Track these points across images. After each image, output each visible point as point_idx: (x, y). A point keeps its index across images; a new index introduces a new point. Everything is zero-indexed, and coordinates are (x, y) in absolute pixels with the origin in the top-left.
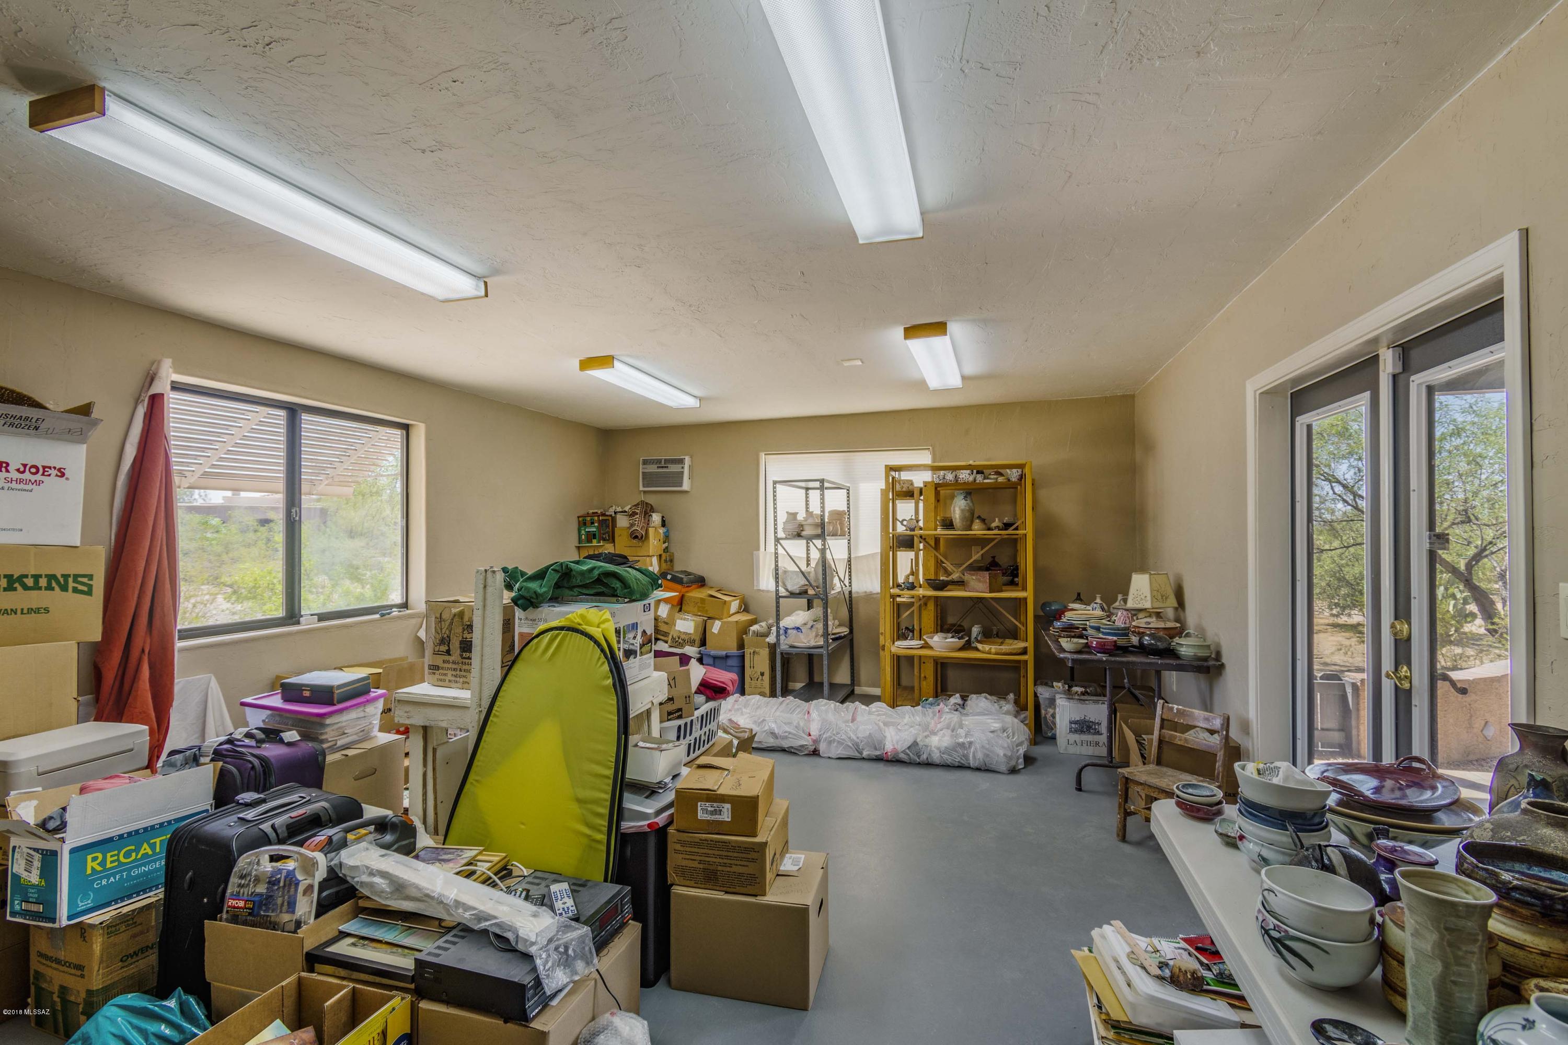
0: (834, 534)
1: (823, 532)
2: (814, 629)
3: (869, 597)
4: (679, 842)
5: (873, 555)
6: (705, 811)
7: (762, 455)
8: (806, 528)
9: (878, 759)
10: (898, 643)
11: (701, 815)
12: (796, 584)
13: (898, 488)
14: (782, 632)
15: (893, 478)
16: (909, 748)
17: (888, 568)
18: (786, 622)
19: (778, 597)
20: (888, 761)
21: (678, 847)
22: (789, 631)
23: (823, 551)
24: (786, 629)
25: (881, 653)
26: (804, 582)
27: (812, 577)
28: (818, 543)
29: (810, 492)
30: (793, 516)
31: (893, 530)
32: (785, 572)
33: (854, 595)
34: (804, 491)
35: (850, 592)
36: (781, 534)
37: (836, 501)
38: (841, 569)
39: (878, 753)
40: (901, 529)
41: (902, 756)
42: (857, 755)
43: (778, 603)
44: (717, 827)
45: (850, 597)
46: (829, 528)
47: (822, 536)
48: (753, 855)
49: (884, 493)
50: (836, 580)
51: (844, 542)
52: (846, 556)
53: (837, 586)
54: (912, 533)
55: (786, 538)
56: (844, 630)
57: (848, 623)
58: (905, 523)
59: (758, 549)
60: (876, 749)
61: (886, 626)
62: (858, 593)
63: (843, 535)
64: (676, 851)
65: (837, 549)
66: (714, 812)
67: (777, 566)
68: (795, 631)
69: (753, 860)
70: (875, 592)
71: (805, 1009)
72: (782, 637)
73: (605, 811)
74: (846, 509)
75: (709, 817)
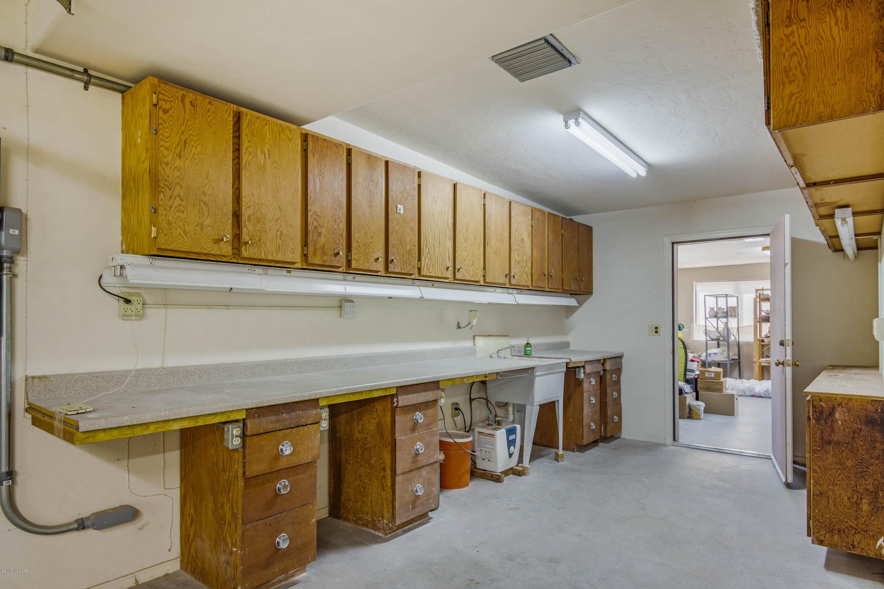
0: (732, 316)
1: (727, 315)
2: (723, 354)
3: (748, 344)
4: (701, 381)
5: (750, 326)
6: (708, 375)
7: (695, 283)
8: (719, 313)
9: (753, 396)
10: (761, 359)
11: (706, 375)
12: (715, 335)
13: (762, 297)
14: (708, 355)
15: (759, 294)
16: (765, 392)
17: (757, 330)
18: (709, 351)
19: (707, 341)
20: (756, 397)
21: (700, 382)
22: (711, 355)
23: (727, 323)
24: (710, 354)
25: (754, 364)
26: (718, 335)
27: (722, 333)
28: (724, 320)
29: (718, 298)
30: (712, 309)
31: (760, 314)
32: (710, 331)
33: (740, 343)
34: (715, 298)
35: (739, 341)
36: (708, 316)
37: (732, 302)
38: (735, 331)
39: (752, 394)
40: (763, 314)
41: (763, 395)
42: (744, 394)
43: (706, 343)
44: (711, 378)
45: (739, 343)
46: (729, 314)
47: (726, 317)
48: (720, 384)
49: (755, 300)
50: (732, 336)
51: (735, 320)
52: (737, 326)
53: (732, 338)
54: (768, 315)
55: (710, 318)
56: (737, 357)
57: (738, 355)
58: (765, 311)
59: (693, 323)
60: (751, 392)
61: (756, 353)
62: (742, 342)
63: (735, 316)
64: (700, 384)
65: (733, 323)
66: (710, 375)
67: (706, 330)
68: (714, 355)
69: (720, 385)
70: (751, 341)
71: (733, 415)
72: (708, 357)
73: (683, 374)
74: (736, 306)
75: (708, 376)
